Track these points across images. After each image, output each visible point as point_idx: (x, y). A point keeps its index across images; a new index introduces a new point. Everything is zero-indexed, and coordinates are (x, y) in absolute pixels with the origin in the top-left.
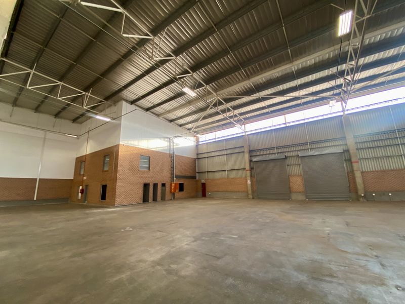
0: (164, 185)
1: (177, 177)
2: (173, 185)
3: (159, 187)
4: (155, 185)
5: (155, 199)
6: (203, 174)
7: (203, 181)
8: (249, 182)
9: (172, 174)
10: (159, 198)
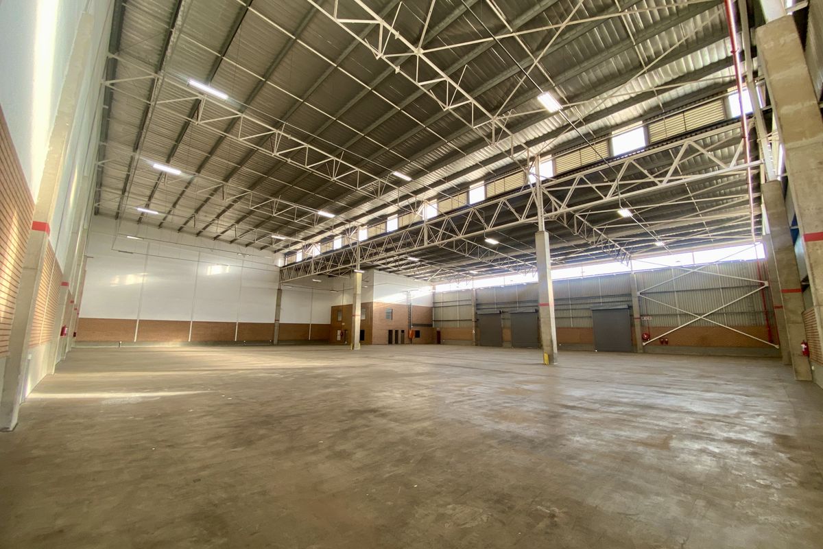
0: (403, 331)
1: (414, 325)
2: (410, 332)
3: (400, 333)
4: (397, 331)
5: (397, 343)
6: (439, 323)
7: (438, 329)
8: (474, 332)
9: (410, 322)
10: (399, 342)
